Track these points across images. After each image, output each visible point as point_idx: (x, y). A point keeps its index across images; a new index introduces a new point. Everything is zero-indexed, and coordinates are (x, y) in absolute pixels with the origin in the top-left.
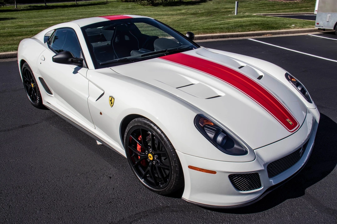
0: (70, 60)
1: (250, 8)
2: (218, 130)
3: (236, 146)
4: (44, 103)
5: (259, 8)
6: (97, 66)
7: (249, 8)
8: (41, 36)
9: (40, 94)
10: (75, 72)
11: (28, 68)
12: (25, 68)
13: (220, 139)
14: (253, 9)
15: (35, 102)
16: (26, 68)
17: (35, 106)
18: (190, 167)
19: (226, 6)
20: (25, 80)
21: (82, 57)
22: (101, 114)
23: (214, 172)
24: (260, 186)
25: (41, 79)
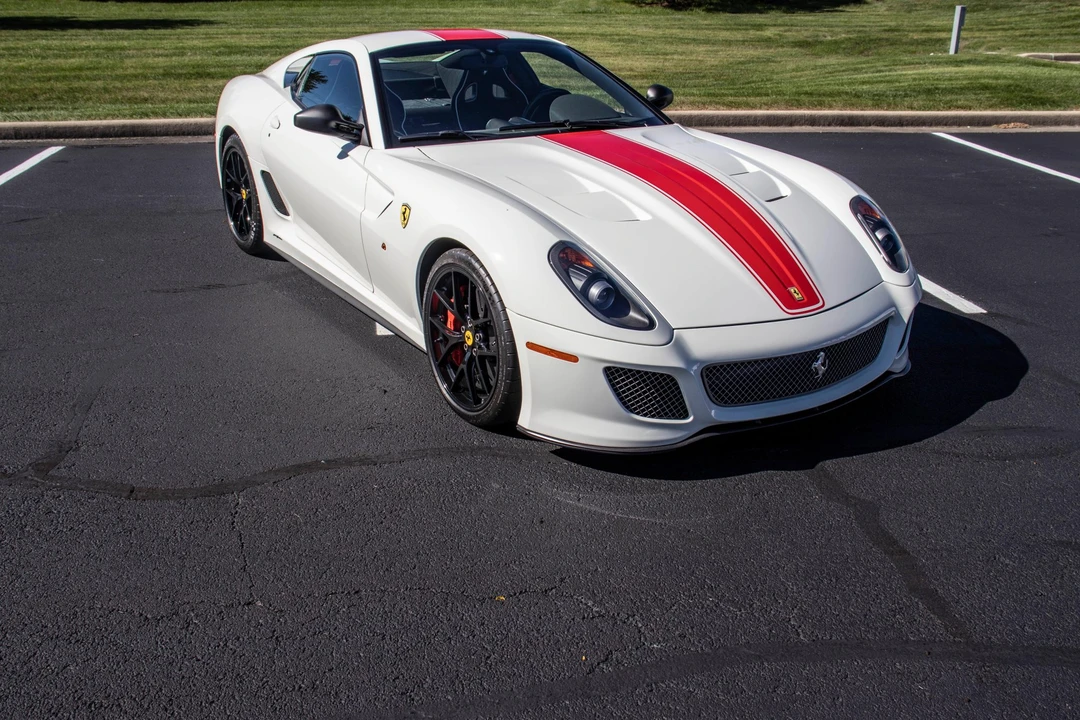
0: (333, 124)
1: (1023, 32)
2: (597, 275)
3: (632, 314)
4: (267, 239)
5: (1057, 31)
6: (390, 142)
7: (1017, 33)
8: (278, 71)
9: (260, 214)
10: (343, 155)
11: (240, 153)
12: (230, 148)
13: (595, 291)
14: (1032, 36)
15: (245, 237)
16: (234, 150)
17: (242, 247)
18: (531, 346)
19: (933, 23)
20: (229, 180)
21: (361, 121)
22: (384, 247)
23: (573, 358)
24: (686, 416)
25: (266, 175)
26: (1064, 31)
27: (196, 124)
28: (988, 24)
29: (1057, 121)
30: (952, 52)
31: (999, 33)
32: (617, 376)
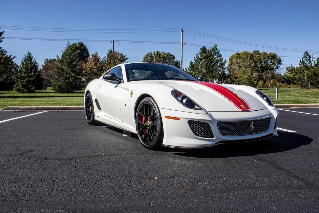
0: (114, 78)
1: (294, 96)
2: (185, 97)
3: (196, 107)
4: (96, 118)
5: (302, 96)
6: (129, 80)
7: (292, 96)
9: (94, 112)
10: (116, 87)
11: (90, 97)
12: (88, 96)
13: (184, 101)
14: (296, 97)
15: (89, 120)
16: (89, 97)
18: (166, 117)
19: (271, 95)
20: (87, 106)
21: (121, 78)
22: (126, 105)
23: (178, 119)
24: (213, 137)
25: (96, 100)
26: (303, 96)
27: (81, 107)
28: (284, 95)
29: (306, 106)
30: (276, 98)
31: (288, 97)
32: (192, 123)
